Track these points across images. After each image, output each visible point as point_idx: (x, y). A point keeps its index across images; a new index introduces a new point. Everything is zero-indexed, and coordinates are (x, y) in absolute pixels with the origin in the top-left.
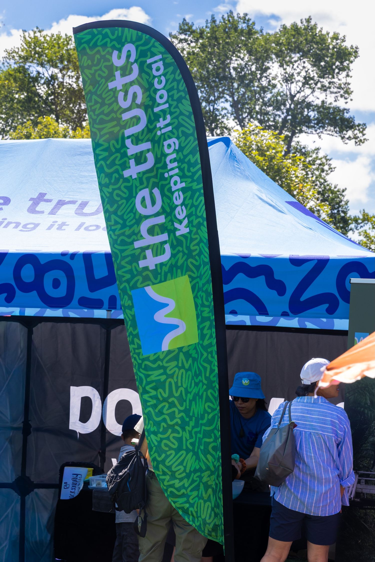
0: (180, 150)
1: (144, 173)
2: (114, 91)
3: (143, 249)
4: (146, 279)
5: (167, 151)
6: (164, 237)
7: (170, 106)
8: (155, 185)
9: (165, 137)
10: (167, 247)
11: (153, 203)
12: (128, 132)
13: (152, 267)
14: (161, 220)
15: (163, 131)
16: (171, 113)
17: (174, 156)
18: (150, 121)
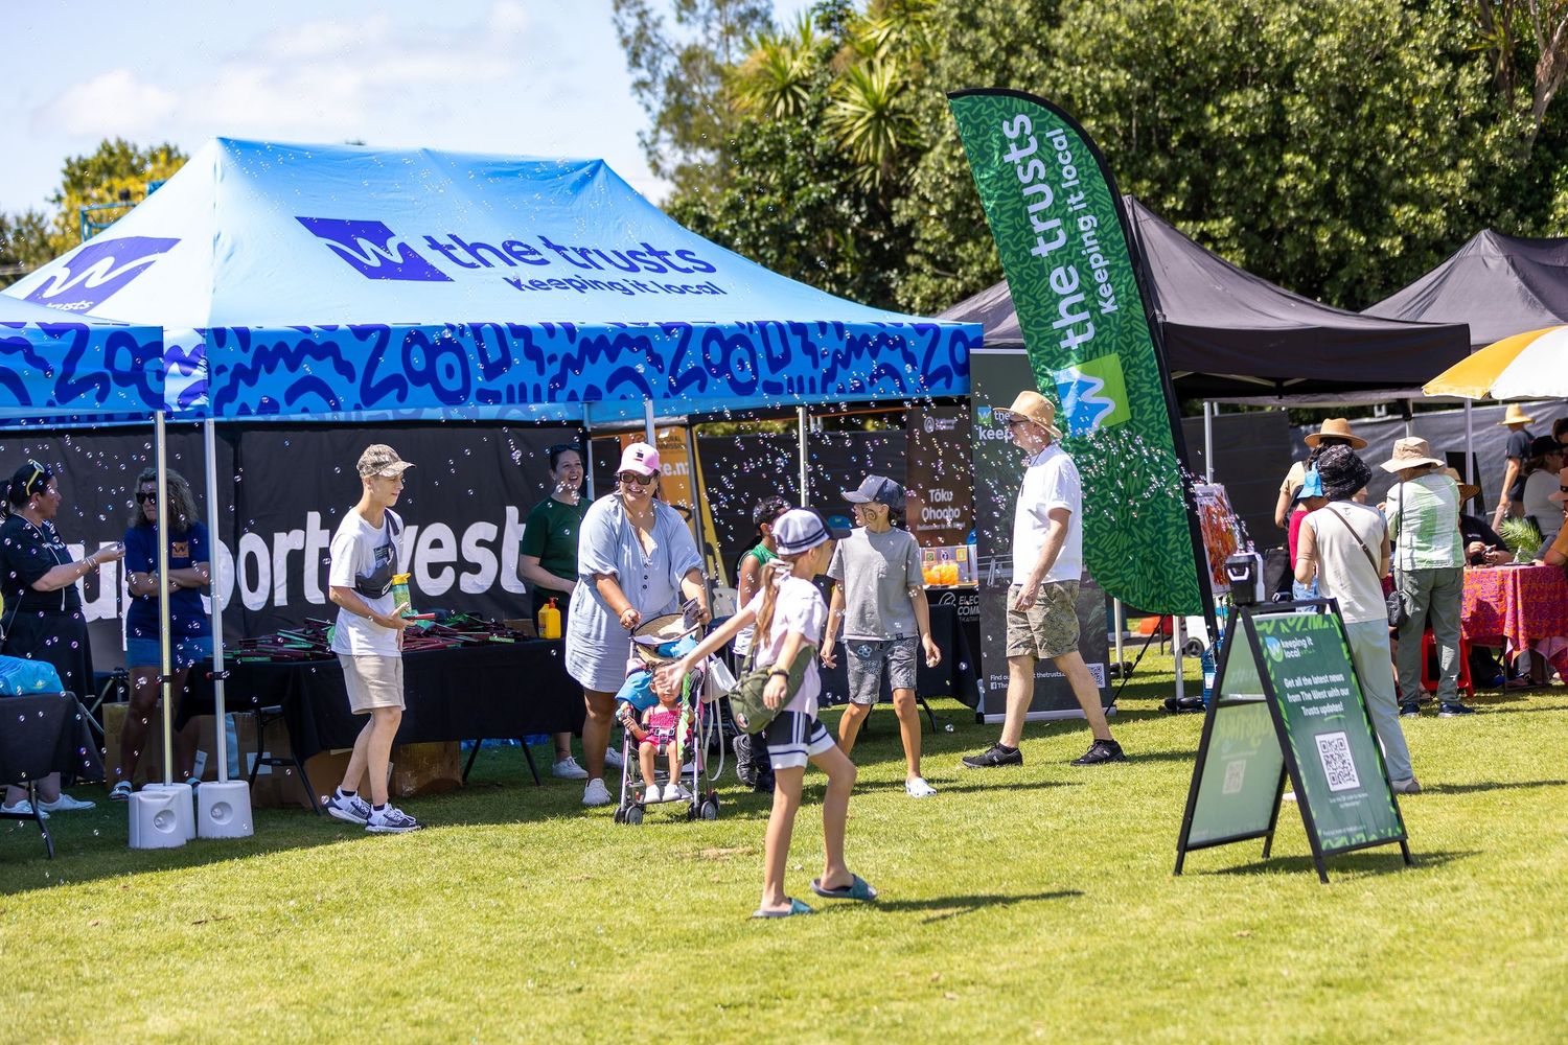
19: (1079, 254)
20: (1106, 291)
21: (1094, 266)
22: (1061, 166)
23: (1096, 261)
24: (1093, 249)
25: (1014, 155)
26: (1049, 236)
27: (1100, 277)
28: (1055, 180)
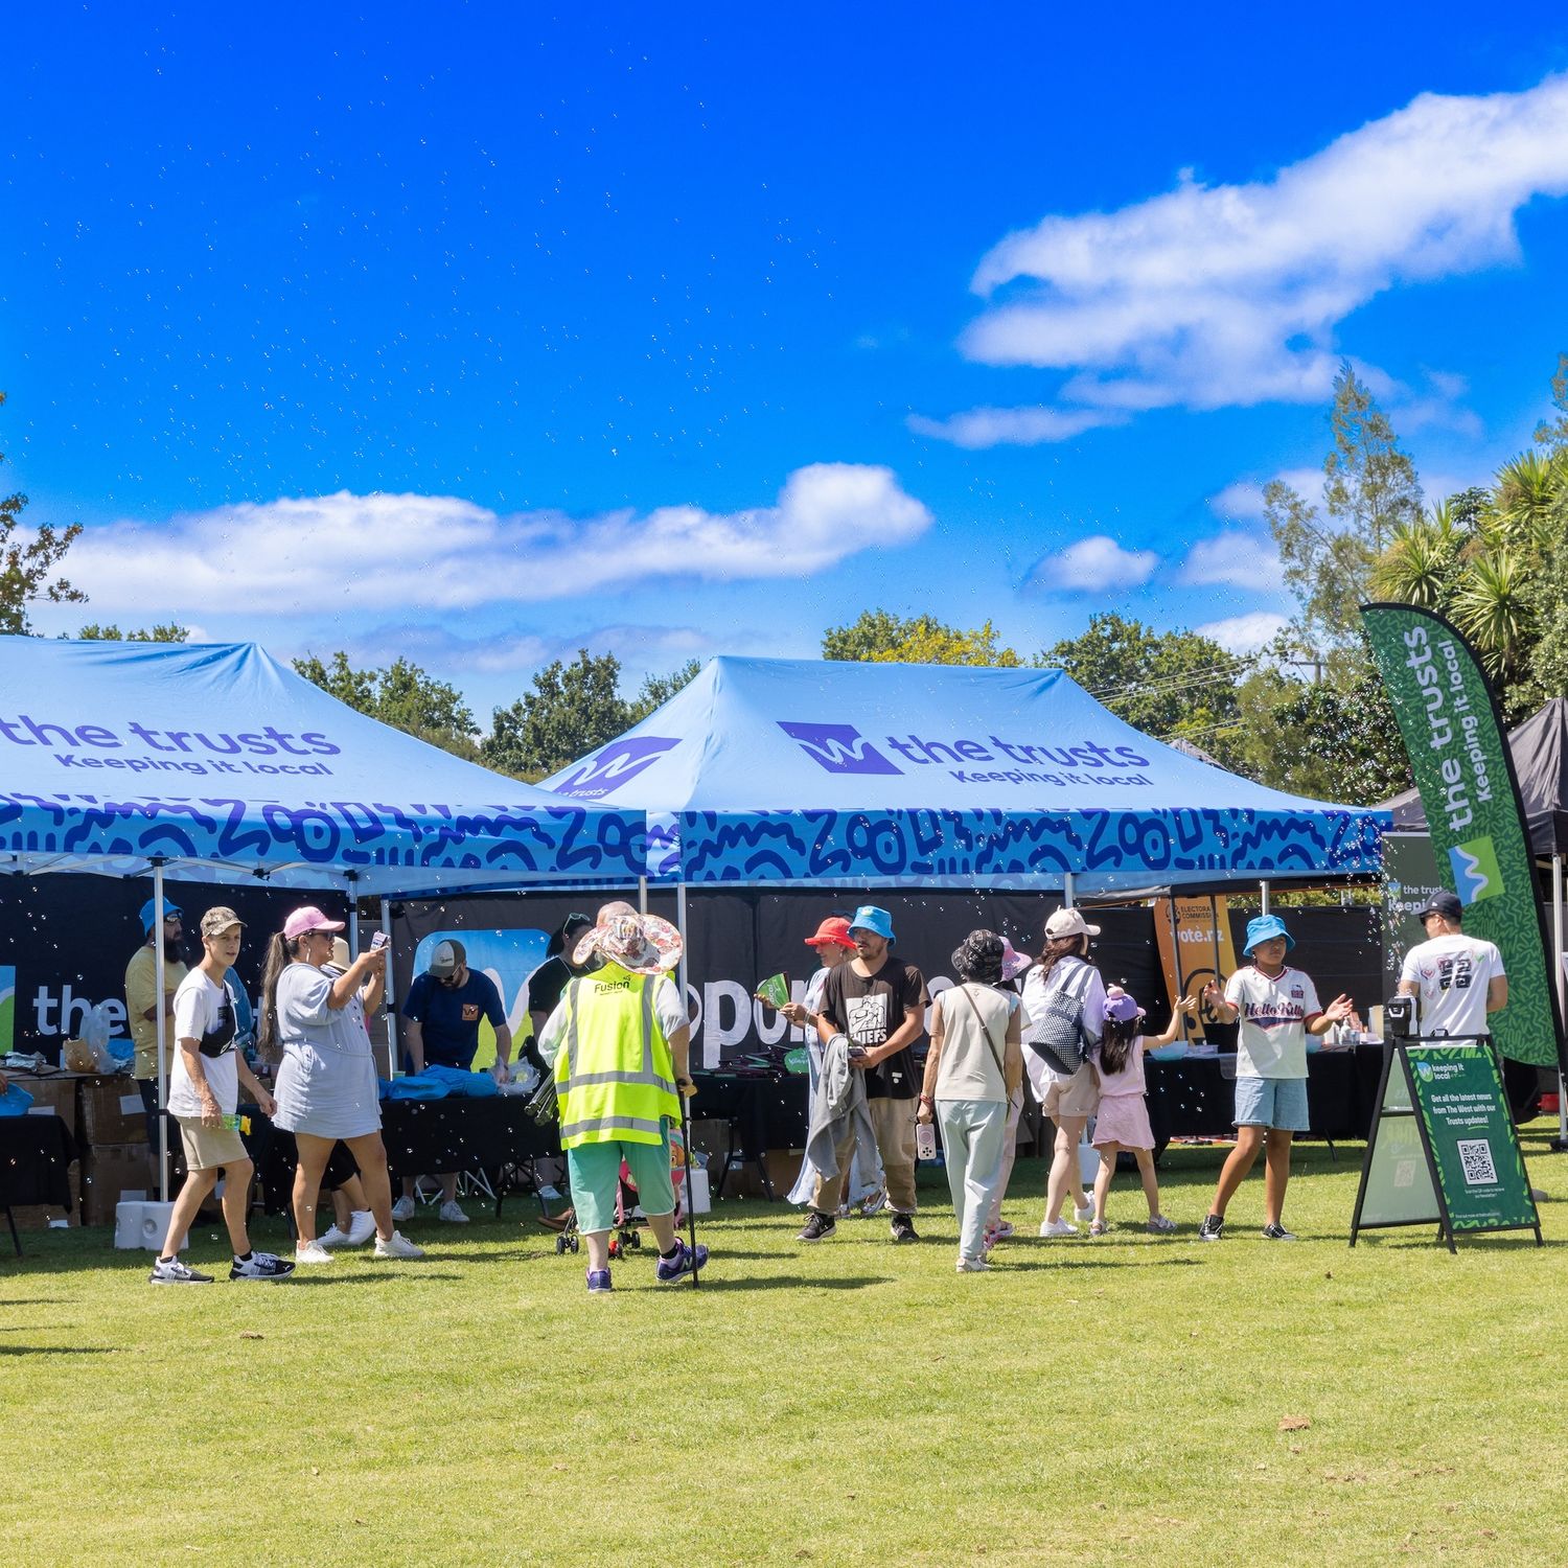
0: (1480, 727)
1: (1446, 745)
2: (1412, 669)
3: (1451, 813)
4: (1456, 840)
5: (1465, 726)
6: (1465, 802)
7: (1466, 687)
8: (1455, 756)
9: (1463, 714)
10: (1468, 811)
11: (1454, 772)
12: (1430, 707)
13: (1458, 829)
14: (1461, 787)
15: (1461, 709)
16: (1467, 694)
17: (1474, 731)
18: (1446, 699)
19: (1461, 748)
20: (1483, 782)
21: (1474, 760)
22: (1450, 673)
23: (1476, 756)
24: (1473, 744)
25: (1414, 662)
26: (1441, 732)
27: (1479, 769)
28: (1444, 684)
